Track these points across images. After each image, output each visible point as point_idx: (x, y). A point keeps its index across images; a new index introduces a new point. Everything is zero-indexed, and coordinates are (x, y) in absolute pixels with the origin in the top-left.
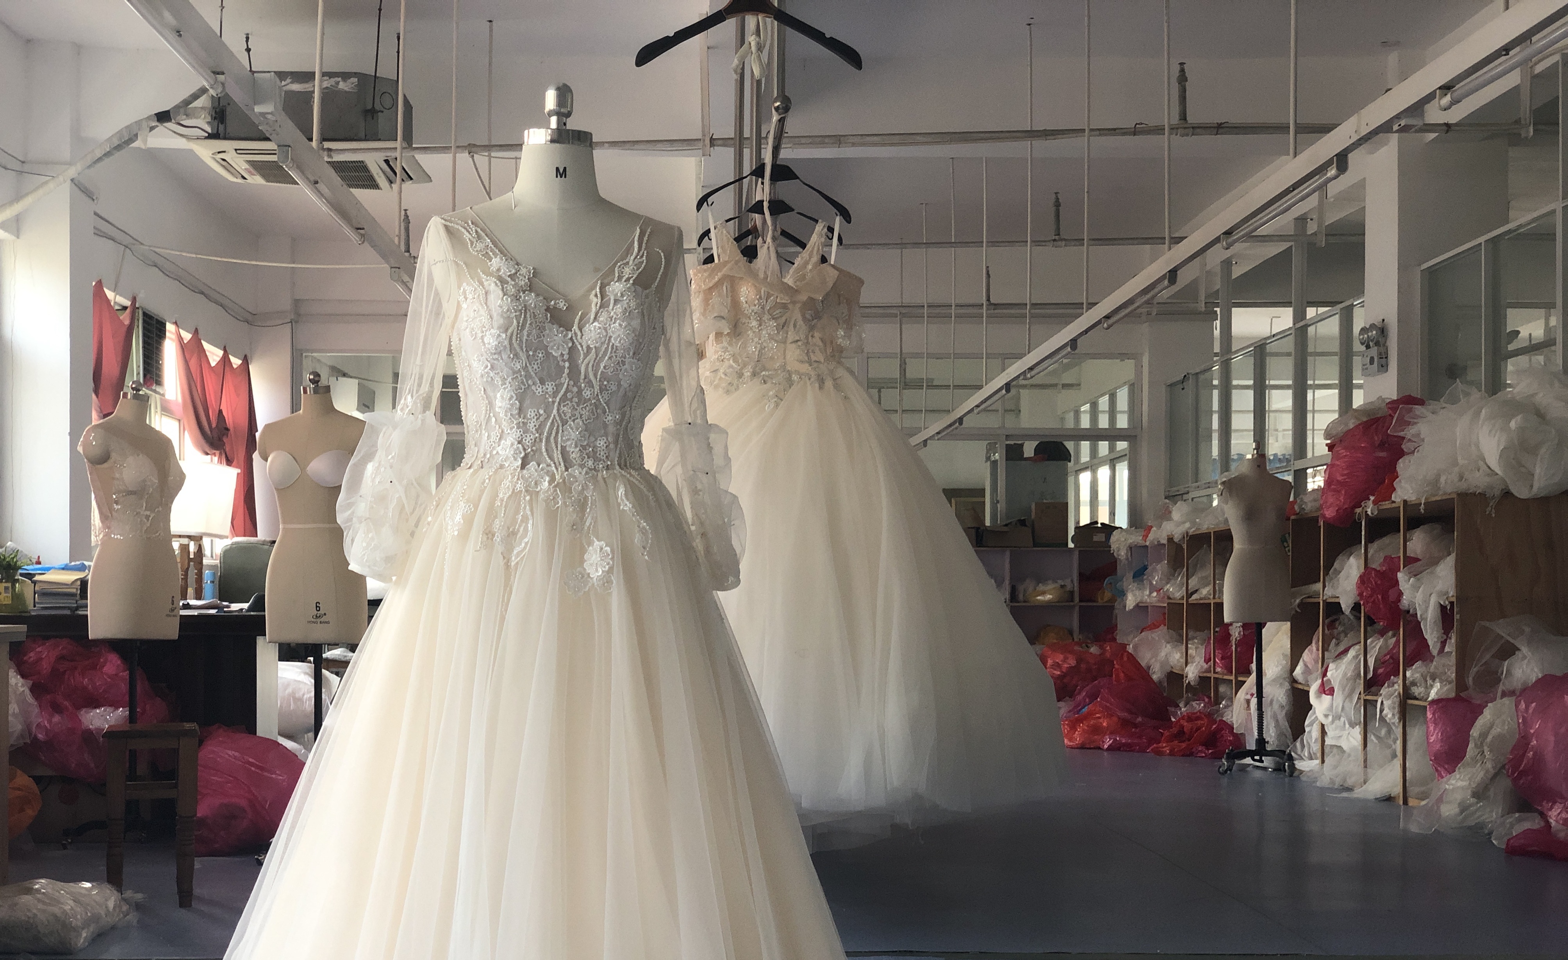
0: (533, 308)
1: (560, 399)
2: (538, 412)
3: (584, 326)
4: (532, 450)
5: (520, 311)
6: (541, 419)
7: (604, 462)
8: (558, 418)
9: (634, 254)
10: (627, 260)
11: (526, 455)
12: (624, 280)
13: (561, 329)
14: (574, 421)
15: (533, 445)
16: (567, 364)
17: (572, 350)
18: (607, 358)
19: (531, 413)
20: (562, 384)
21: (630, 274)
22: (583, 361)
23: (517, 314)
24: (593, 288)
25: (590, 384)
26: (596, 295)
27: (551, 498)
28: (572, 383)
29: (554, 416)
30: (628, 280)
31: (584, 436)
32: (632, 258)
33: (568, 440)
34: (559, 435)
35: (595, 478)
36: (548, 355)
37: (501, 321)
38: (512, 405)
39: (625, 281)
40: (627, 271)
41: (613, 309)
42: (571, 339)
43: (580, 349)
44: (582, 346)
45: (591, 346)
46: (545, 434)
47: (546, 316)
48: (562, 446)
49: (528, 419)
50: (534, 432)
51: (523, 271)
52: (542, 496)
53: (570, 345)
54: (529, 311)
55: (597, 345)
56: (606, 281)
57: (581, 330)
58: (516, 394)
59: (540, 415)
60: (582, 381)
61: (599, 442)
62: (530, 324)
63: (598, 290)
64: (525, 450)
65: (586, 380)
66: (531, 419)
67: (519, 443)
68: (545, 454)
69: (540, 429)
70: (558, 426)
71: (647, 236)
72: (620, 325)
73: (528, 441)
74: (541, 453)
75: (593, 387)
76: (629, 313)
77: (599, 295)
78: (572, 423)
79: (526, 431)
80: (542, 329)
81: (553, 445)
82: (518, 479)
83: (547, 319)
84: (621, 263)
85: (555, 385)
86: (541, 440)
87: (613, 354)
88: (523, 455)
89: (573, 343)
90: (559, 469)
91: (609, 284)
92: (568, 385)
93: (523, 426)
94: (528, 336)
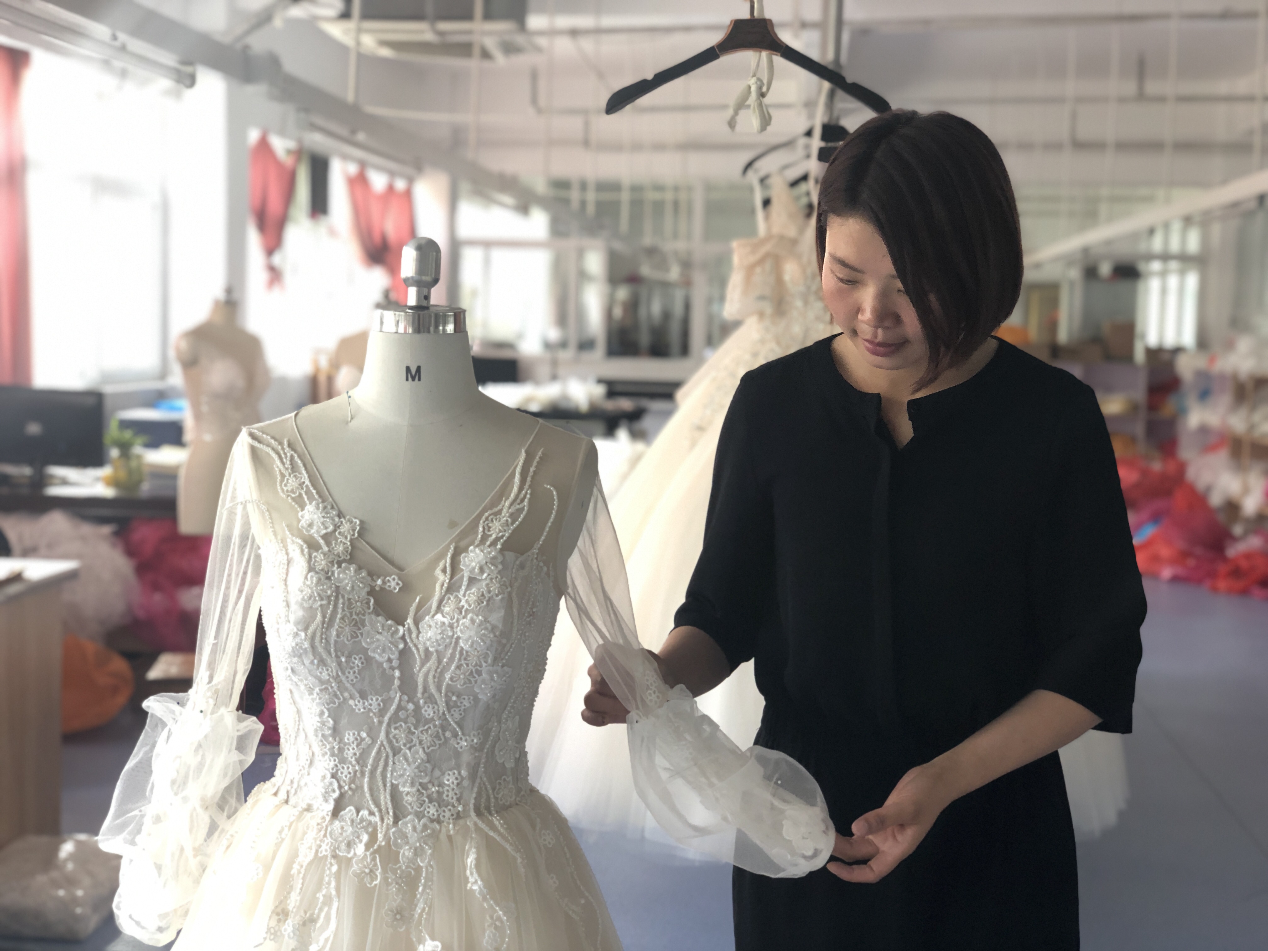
0: (349, 593)
1: (390, 719)
2: (359, 735)
3: (422, 618)
4: (350, 788)
5: (329, 597)
6: (363, 745)
7: (454, 806)
8: (387, 746)
9: (512, 495)
10: (499, 507)
11: (342, 795)
12: (488, 543)
13: (389, 622)
14: (410, 749)
15: (352, 781)
16: (397, 673)
17: (405, 655)
18: (453, 668)
19: (349, 737)
20: (392, 700)
21: (500, 531)
22: (420, 669)
23: (324, 602)
24: (442, 556)
25: (430, 699)
26: (444, 571)
27: (367, 871)
28: (405, 698)
29: (382, 742)
30: (493, 544)
31: (425, 771)
32: (507, 504)
33: (402, 776)
34: (390, 769)
35: (435, 835)
36: (368, 661)
37: (300, 613)
38: (323, 723)
39: (489, 546)
40: (496, 527)
41: (464, 595)
42: (403, 638)
43: (415, 652)
44: (418, 649)
45: (431, 649)
46: (369, 767)
47: (368, 603)
48: (392, 784)
49: (345, 744)
50: (354, 763)
51: (345, 527)
52: (355, 867)
53: (401, 646)
54: (343, 597)
55: (440, 648)
56: (463, 544)
57: (417, 623)
58: (328, 710)
59: (363, 740)
60: (419, 695)
61: (447, 777)
62: (342, 618)
63: (448, 560)
64: (340, 787)
65: (426, 695)
66: (349, 744)
67: (334, 776)
68: (367, 795)
69: (361, 760)
70: (387, 757)
71: (535, 463)
72: (473, 621)
73: (345, 774)
74: (363, 791)
75: (436, 703)
76: (488, 601)
77: (448, 569)
78: (408, 751)
79: (343, 761)
80: (358, 625)
81: (380, 784)
82: (325, 836)
83: (369, 608)
84: (489, 512)
85: (382, 701)
86: (363, 774)
87: (463, 662)
88: (336, 795)
89: (406, 643)
90: (386, 821)
91: (466, 550)
92: (400, 700)
93: (339, 755)
94: (338, 636)
